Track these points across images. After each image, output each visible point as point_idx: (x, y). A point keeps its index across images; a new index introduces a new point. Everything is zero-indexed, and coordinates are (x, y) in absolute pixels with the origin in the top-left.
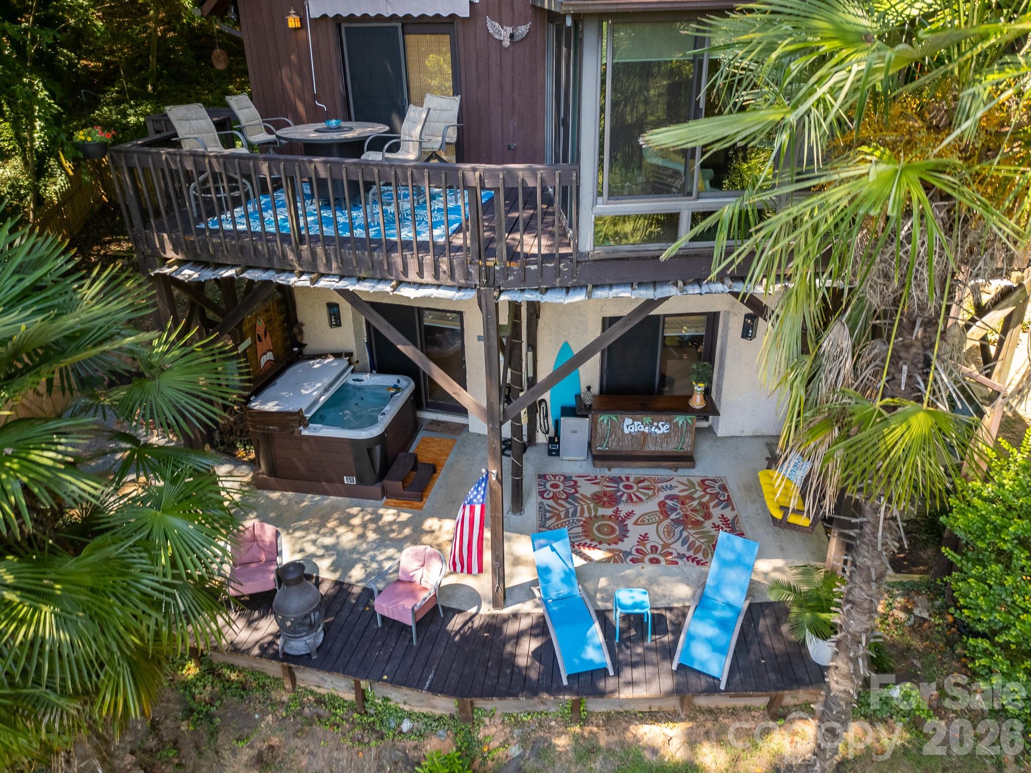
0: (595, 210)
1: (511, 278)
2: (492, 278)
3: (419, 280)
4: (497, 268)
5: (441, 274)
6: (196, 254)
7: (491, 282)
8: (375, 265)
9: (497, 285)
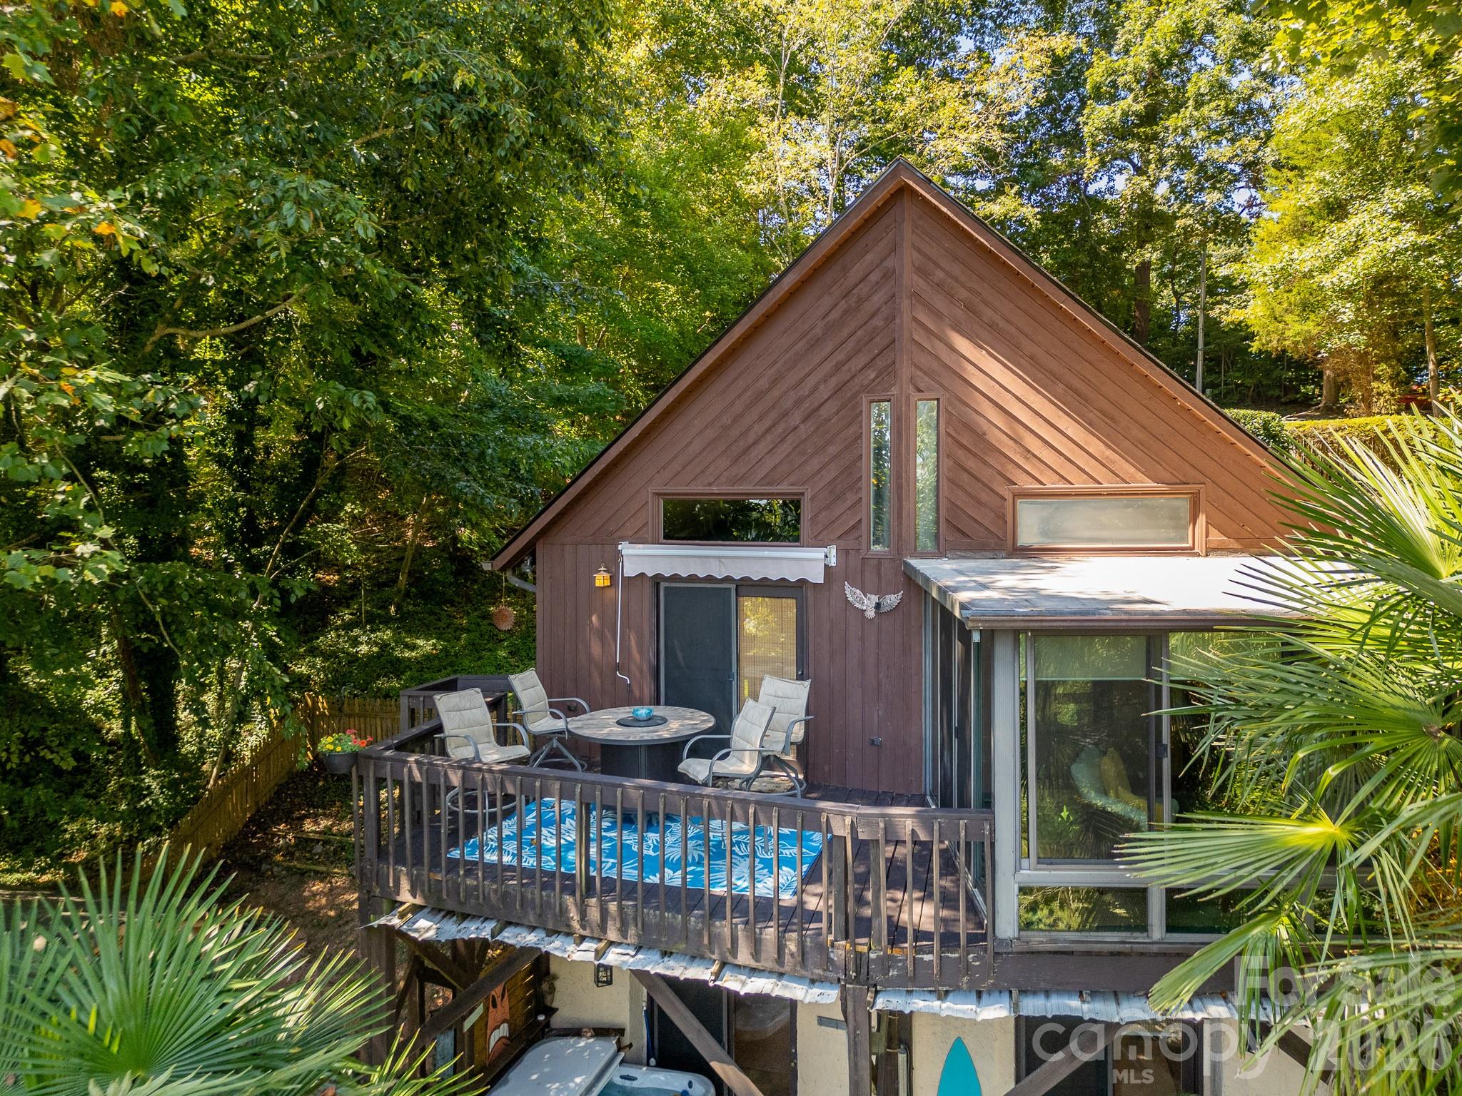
0: (1019, 878)
1: (893, 973)
2: (864, 971)
3: (753, 964)
4: (872, 956)
5: (787, 957)
6: (440, 899)
7: (864, 976)
8: (691, 935)
9: (871, 982)
